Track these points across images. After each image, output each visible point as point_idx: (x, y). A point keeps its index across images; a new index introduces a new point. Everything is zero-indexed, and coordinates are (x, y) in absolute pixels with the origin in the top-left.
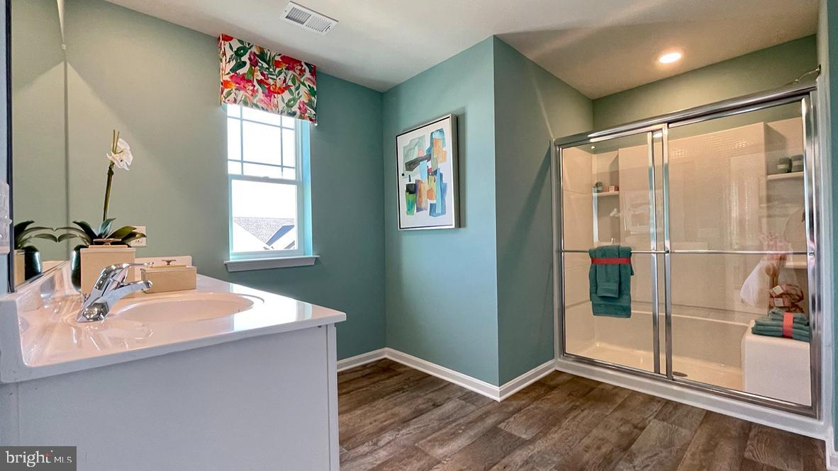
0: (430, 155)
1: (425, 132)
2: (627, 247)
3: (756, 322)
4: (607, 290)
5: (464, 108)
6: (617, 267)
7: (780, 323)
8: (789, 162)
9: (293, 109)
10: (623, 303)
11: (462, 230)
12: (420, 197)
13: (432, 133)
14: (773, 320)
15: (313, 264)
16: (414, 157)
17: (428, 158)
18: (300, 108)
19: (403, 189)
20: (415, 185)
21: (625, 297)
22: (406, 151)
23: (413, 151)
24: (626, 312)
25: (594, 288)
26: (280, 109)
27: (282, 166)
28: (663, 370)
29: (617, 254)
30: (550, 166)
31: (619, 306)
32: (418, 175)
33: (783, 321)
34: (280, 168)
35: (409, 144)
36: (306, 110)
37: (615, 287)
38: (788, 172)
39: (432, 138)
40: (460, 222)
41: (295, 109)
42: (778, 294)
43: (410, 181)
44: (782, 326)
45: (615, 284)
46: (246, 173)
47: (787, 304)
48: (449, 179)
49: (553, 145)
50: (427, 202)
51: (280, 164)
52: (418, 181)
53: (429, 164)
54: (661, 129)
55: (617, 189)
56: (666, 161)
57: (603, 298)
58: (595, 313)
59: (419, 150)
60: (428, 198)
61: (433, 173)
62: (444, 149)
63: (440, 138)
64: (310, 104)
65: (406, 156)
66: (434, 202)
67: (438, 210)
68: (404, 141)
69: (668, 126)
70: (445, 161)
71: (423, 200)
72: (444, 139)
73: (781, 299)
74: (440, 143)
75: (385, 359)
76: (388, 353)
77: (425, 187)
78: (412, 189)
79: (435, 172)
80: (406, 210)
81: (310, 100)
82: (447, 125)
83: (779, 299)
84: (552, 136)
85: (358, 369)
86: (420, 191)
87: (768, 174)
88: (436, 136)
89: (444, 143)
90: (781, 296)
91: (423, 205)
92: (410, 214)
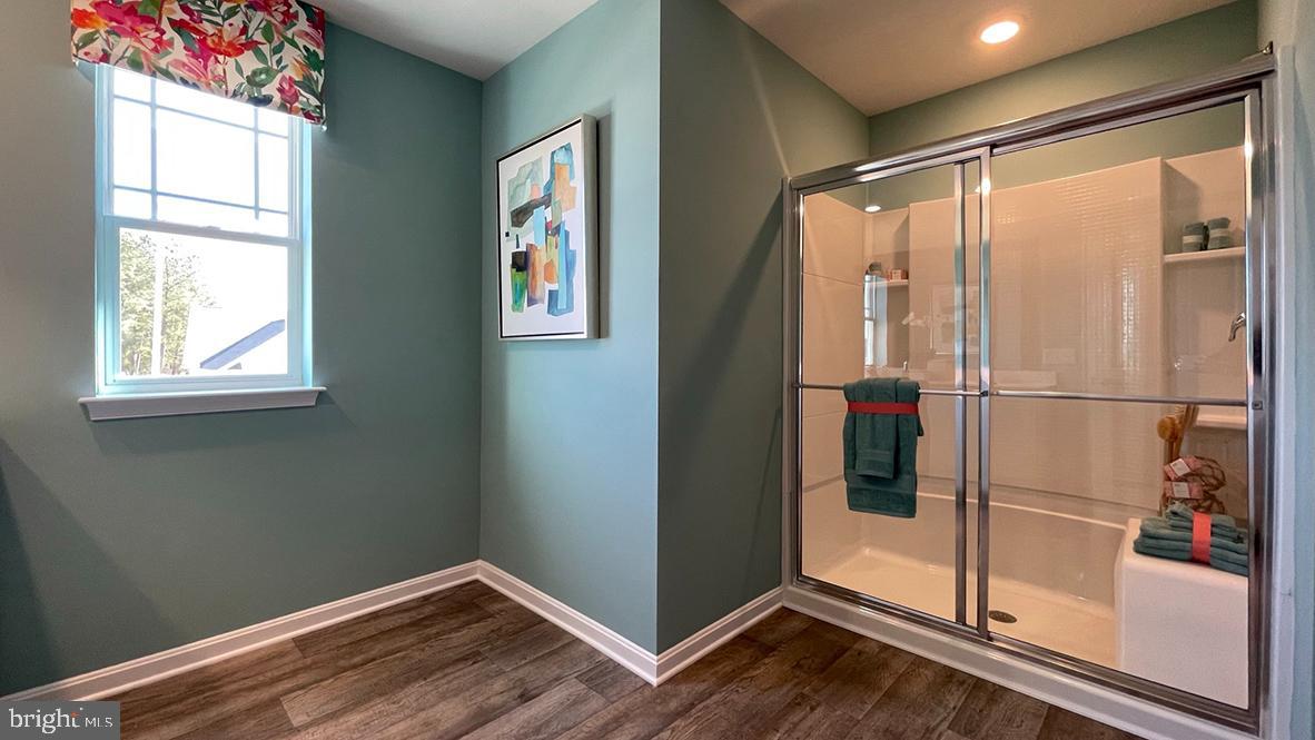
0: (550, 194)
1: (541, 152)
2: (913, 382)
3: (1142, 530)
4: (872, 464)
5: (610, 104)
6: (891, 419)
7: (1186, 534)
8: (1204, 230)
9: (265, 91)
10: (902, 487)
11: (602, 341)
12: (534, 276)
13: (553, 153)
14: (1174, 527)
15: (313, 404)
16: (523, 201)
17: (547, 201)
18: (281, 90)
19: (507, 261)
20: (526, 253)
21: (906, 477)
22: (512, 189)
23: (522, 188)
24: (907, 507)
25: (851, 458)
26: (232, 87)
27: (257, 209)
28: (972, 619)
29: (893, 395)
30: (780, 224)
31: (894, 494)
32: (530, 235)
33: (1191, 529)
34: (253, 211)
35: (518, 176)
36: (296, 96)
37: (886, 457)
38: (1201, 250)
39: (553, 164)
40: (599, 326)
41: (270, 89)
42: (1180, 474)
43: (518, 247)
44: (1190, 542)
45: (887, 453)
46: (161, 217)
47: (1196, 493)
48: (579, 243)
49: (787, 188)
50: (544, 288)
51: (253, 204)
52: (530, 246)
53: (548, 213)
54: (979, 158)
55: (906, 275)
56: (986, 236)
57: (868, 478)
58: (853, 505)
59: (532, 185)
60: (546, 279)
61: (553, 230)
62: (572, 184)
63: (566, 162)
64: (308, 84)
65: (512, 198)
66: (554, 287)
67: (562, 304)
68: (509, 170)
69: (991, 152)
70: (574, 207)
71: (538, 283)
72: (571, 165)
73: (1185, 484)
74: (566, 173)
75: (477, 581)
76: (482, 571)
77: (540, 259)
78: (521, 262)
79: (558, 230)
80: (511, 303)
81: (308, 78)
82: (576, 137)
83: (1181, 484)
84: (787, 172)
85: (412, 604)
86: (533, 264)
87: (1166, 252)
88: (561, 157)
89: (572, 171)
90: (1184, 479)
91: (538, 294)
92: (518, 310)
